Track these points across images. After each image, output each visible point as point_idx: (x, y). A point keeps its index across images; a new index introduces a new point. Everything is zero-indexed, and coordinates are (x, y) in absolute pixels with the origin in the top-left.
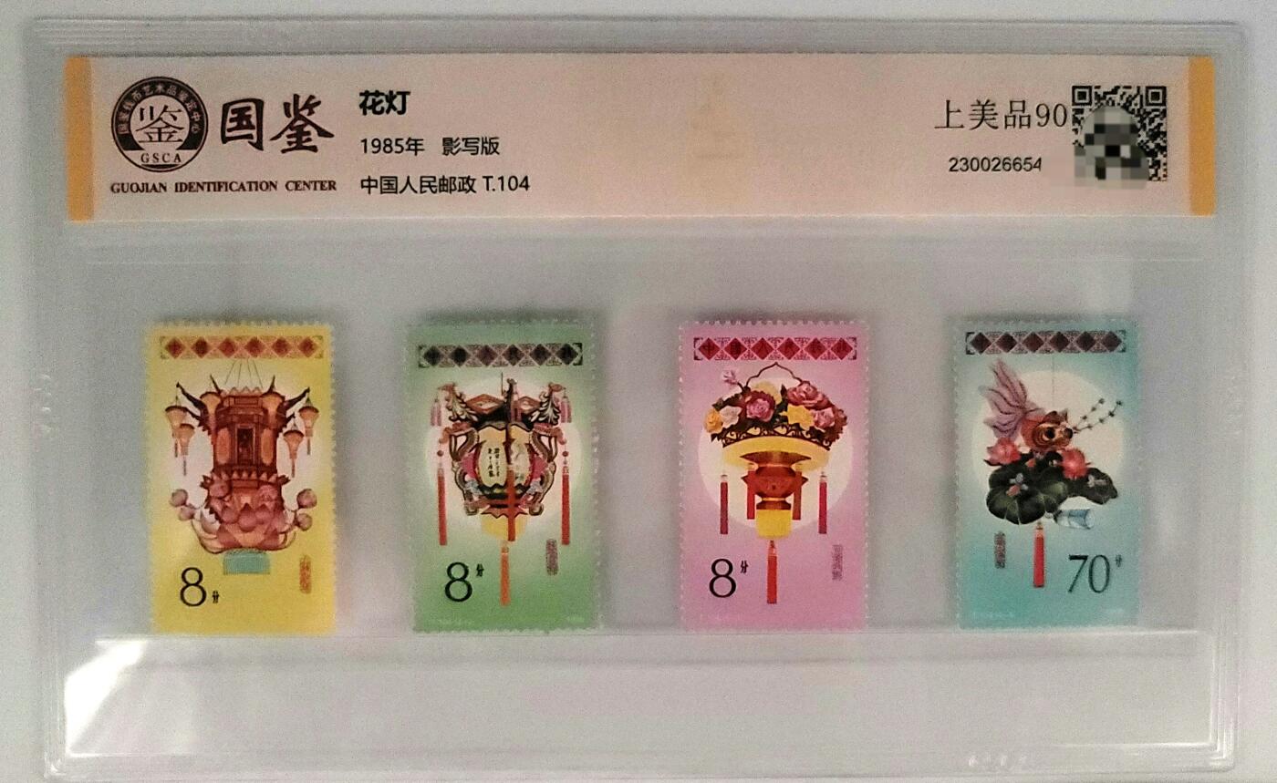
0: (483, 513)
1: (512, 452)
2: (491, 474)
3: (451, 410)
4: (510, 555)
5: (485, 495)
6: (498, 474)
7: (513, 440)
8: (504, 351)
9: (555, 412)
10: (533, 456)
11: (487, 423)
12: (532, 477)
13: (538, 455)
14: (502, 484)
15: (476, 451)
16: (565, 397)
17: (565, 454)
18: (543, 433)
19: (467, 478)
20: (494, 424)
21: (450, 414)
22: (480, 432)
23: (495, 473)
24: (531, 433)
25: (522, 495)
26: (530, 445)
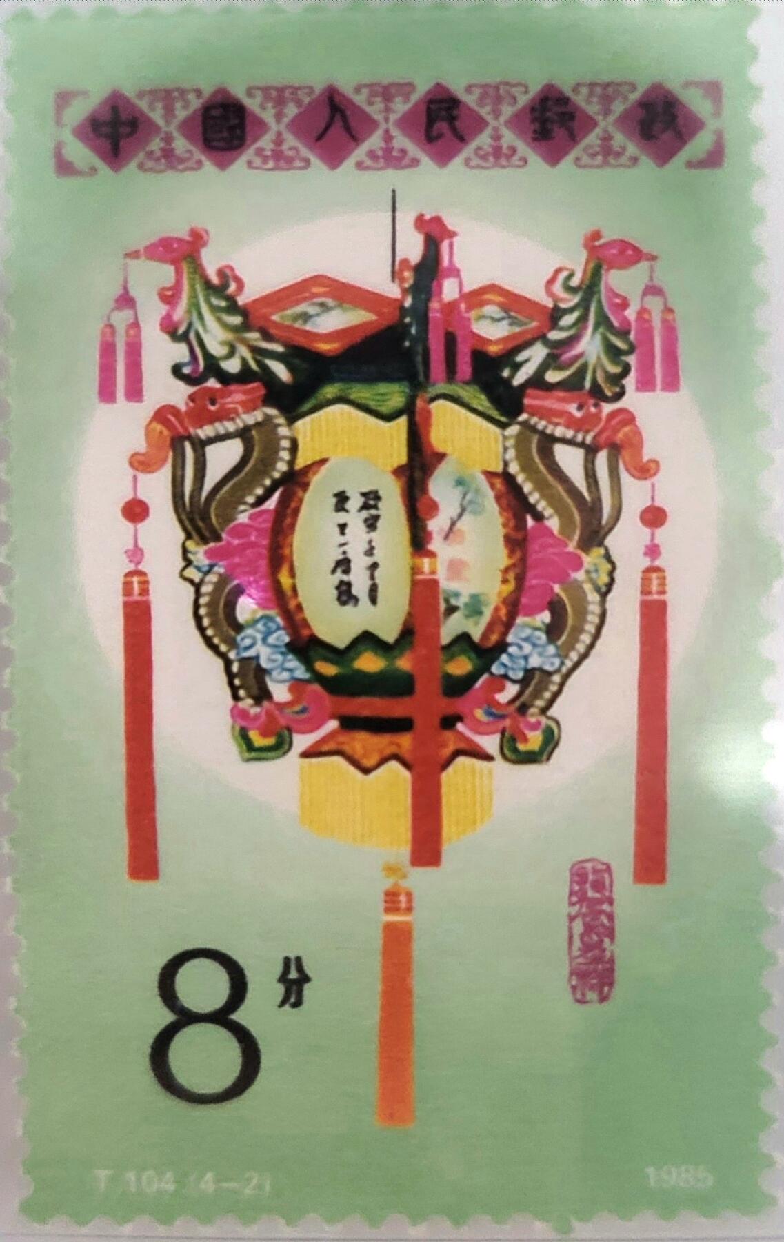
0: (306, 755)
1: (433, 507)
2: (345, 594)
3: (184, 338)
4: (420, 920)
5: (319, 678)
6: (373, 597)
7: (441, 457)
8: (401, 107)
9: (614, 353)
10: (520, 525)
11: (330, 391)
12: (513, 607)
13: (539, 517)
14: (389, 634)
15: (283, 502)
16: (652, 290)
17: (654, 517)
18: (559, 432)
19: (246, 608)
20: (360, 392)
21: (180, 352)
22: (300, 424)
23: (359, 581)
24: (514, 430)
25: (470, 679)
26: (508, 478)
